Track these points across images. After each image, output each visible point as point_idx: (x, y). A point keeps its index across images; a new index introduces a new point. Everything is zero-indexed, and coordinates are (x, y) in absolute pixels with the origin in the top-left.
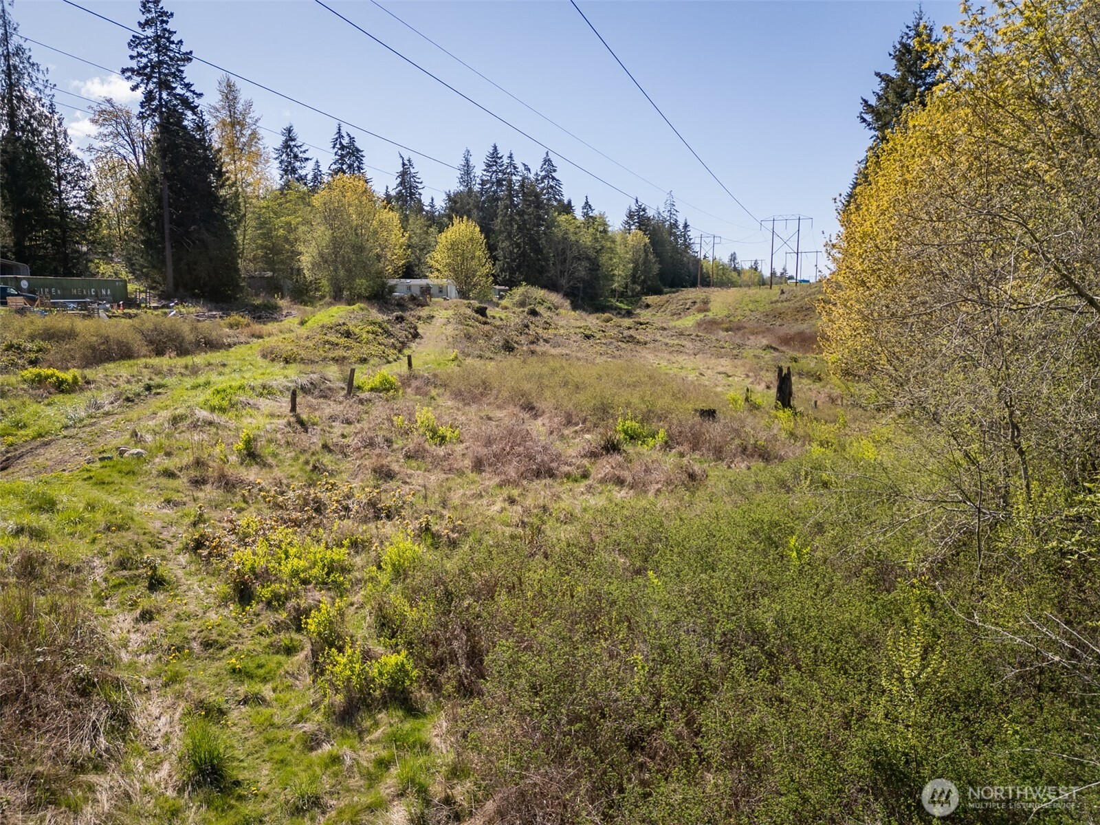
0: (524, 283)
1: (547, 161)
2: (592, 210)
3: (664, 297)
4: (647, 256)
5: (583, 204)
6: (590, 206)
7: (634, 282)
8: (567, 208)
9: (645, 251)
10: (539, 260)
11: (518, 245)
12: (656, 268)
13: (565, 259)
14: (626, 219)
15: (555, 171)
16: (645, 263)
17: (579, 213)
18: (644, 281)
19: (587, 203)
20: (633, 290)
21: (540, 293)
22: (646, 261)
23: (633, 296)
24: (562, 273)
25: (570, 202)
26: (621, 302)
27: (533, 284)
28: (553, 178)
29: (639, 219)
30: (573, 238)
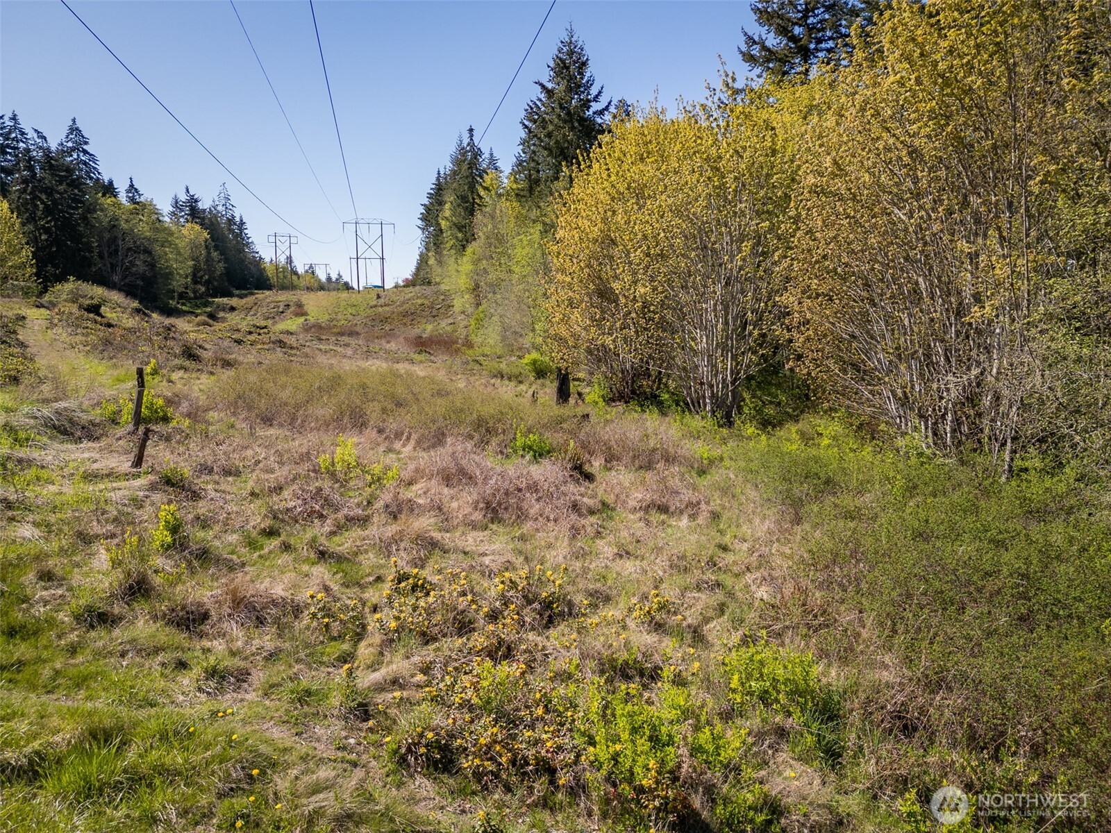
0: (72, 278)
1: (74, 130)
2: (140, 195)
3: (251, 299)
4: (209, 253)
5: (127, 186)
6: (136, 190)
7: (195, 282)
8: (109, 189)
9: (207, 247)
10: (80, 250)
11: (47, 231)
12: (220, 267)
13: (116, 251)
14: (171, 209)
15: (86, 143)
16: (207, 260)
17: (123, 198)
18: (208, 282)
19: (132, 186)
20: (195, 292)
21: (99, 291)
22: (209, 259)
23: (196, 298)
24: (113, 266)
25: (111, 183)
26: (183, 304)
27: (86, 280)
28: (85, 152)
29: (192, 210)
30: (124, 225)
